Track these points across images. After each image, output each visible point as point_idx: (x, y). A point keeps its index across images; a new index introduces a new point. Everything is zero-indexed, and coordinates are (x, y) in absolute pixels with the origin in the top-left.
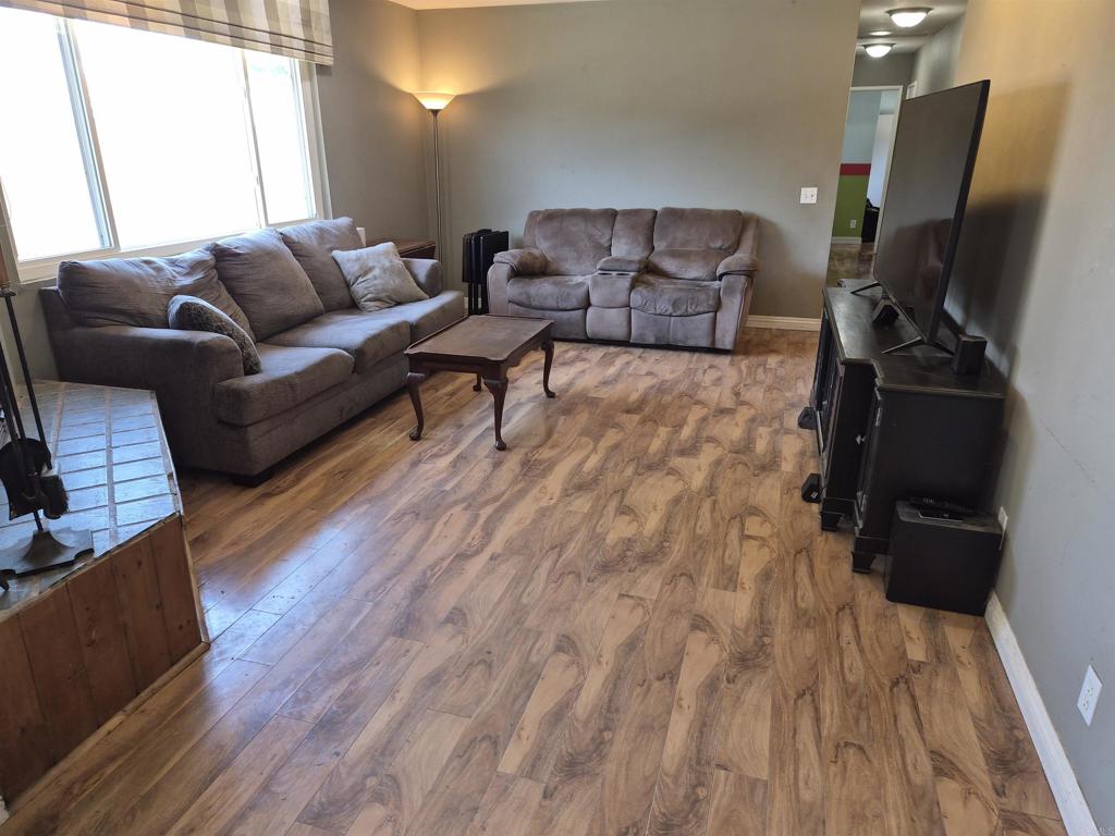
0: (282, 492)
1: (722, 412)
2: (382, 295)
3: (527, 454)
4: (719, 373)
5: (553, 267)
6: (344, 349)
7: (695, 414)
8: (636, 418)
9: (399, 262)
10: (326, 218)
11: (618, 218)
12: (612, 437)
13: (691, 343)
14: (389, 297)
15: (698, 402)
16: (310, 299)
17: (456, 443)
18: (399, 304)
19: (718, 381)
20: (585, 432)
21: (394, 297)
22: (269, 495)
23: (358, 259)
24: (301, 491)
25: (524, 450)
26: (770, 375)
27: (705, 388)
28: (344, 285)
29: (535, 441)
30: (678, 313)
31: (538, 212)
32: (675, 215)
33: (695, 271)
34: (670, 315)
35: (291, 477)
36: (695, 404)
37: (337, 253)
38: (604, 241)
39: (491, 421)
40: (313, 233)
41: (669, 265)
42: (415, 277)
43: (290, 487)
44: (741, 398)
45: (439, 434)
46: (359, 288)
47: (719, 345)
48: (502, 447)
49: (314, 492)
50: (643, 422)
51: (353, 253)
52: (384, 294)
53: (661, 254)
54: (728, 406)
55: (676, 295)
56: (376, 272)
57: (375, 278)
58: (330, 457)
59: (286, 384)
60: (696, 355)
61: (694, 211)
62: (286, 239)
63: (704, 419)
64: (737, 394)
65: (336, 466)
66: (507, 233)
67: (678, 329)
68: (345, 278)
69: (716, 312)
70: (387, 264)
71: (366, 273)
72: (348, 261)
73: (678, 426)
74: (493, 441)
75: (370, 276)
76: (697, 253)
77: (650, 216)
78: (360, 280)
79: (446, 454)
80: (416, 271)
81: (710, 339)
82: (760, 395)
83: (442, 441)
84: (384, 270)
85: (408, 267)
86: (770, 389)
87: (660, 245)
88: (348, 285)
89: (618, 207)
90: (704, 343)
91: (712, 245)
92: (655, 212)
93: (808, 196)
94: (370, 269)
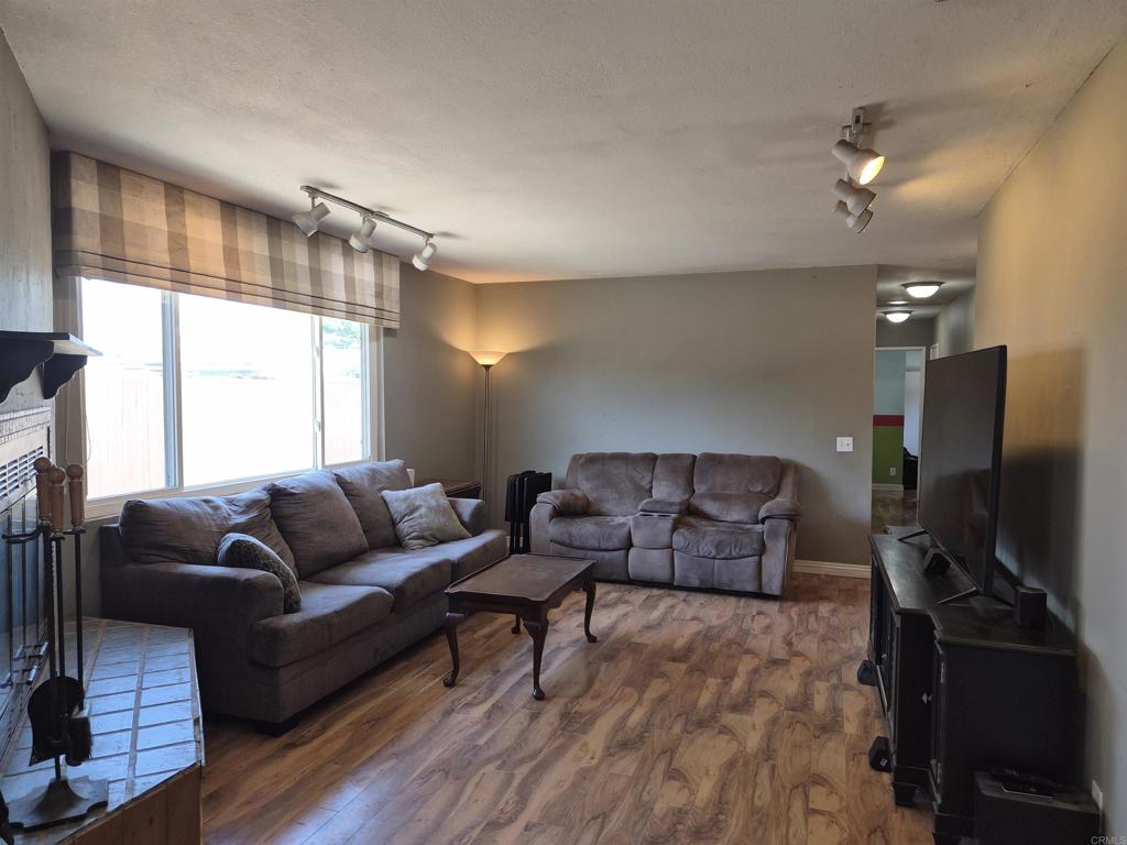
0: (304, 744)
1: (775, 663)
2: (426, 534)
3: (566, 705)
4: (768, 620)
5: (594, 508)
6: (386, 588)
7: (745, 666)
8: (683, 667)
9: (445, 501)
10: (379, 460)
11: (658, 461)
12: (657, 688)
13: (737, 587)
14: (433, 536)
15: (748, 652)
16: (356, 536)
17: (492, 691)
18: (441, 542)
19: (768, 629)
20: (628, 682)
21: (438, 535)
22: (292, 746)
23: (406, 498)
24: (325, 742)
25: (562, 701)
26: (823, 624)
27: (755, 636)
28: (390, 523)
29: (574, 691)
30: (722, 556)
31: (581, 456)
32: (714, 460)
33: (736, 514)
34: (714, 558)
35: (316, 726)
36: (746, 653)
37: (387, 494)
38: (645, 483)
39: (530, 667)
40: (365, 474)
41: (710, 507)
42: (459, 516)
43: (314, 737)
44: (795, 649)
45: (474, 679)
46: (404, 527)
47: (766, 591)
48: (540, 696)
49: (340, 743)
50: (691, 671)
51: (402, 493)
52: (428, 533)
53: (703, 496)
54: (780, 657)
55: (718, 538)
56: (423, 511)
57: (421, 516)
58: (359, 704)
59: (324, 622)
60: (743, 600)
61: (732, 456)
62: (339, 480)
63: (756, 671)
64: (790, 644)
65: (365, 715)
66: (550, 474)
67: (722, 572)
68: (391, 517)
69: (761, 556)
70: (434, 503)
71: (412, 512)
72: (396, 500)
73: (729, 678)
74: (530, 690)
75: (415, 515)
76: (738, 497)
77: (690, 461)
78: (406, 518)
79: (481, 702)
80: (461, 510)
81: (757, 584)
82: (814, 646)
83: (476, 688)
84: (430, 509)
85: (453, 506)
86: (823, 639)
87: (700, 488)
88: (394, 523)
89: (658, 452)
90: (750, 587)
91: (752, 489)
92: (695, 457)
93: (845, 444)
94: (417, 508)
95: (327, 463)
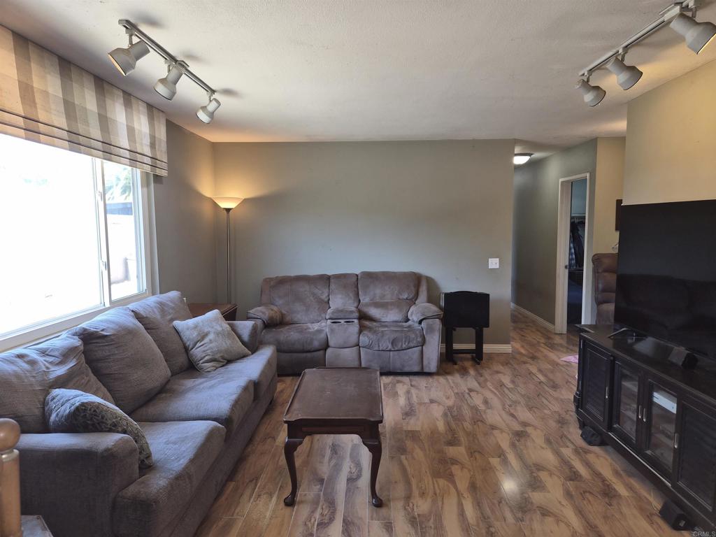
2: (218, 356)
5: (288, 318)
9: (225, 325)
11: (332, 280)
13: (407, 369)
14: (223, 357)
18: (229, 362)
21: (226, 356)
23: (196, 327)
28: (184, 350)
30: (396, 349)
31: (271, 279)
32: (371, 277)
33: (392, 316)
34: (390, 351)
37: (177, 323)
38: (324, 297)
40: (155, 307)
41: (374, 312)
42: (240, 337)
46: (197, 352)
47: (426, 370)
51: (191, 322)
52: (219, 355)
53: (367, 305)
55: (393, 336)
56: (211, 336)
57: (211, 341)
60: (412, 377)
61: (384, 273)
62: (137, 316)
67: (396, 360)
68: (184, 344)
69: (422, 346)
70: (220, 329)
71: (203, 338)
72: (188, 329)
75: (206, 340)
76: (392, 304)
77: (354, 279)
78: (199, 344)
80: (240, 332)
81: (421, 366)
84: (218, 334)
85: (233, 328)
87: (365, 299)
88: (187, 350)
89: (329, 273)
90: (416, 369)
91: (401, 297)
92: (357, 275)
93: (494, 263)
94: (206, 335)
95: (113, 298)
